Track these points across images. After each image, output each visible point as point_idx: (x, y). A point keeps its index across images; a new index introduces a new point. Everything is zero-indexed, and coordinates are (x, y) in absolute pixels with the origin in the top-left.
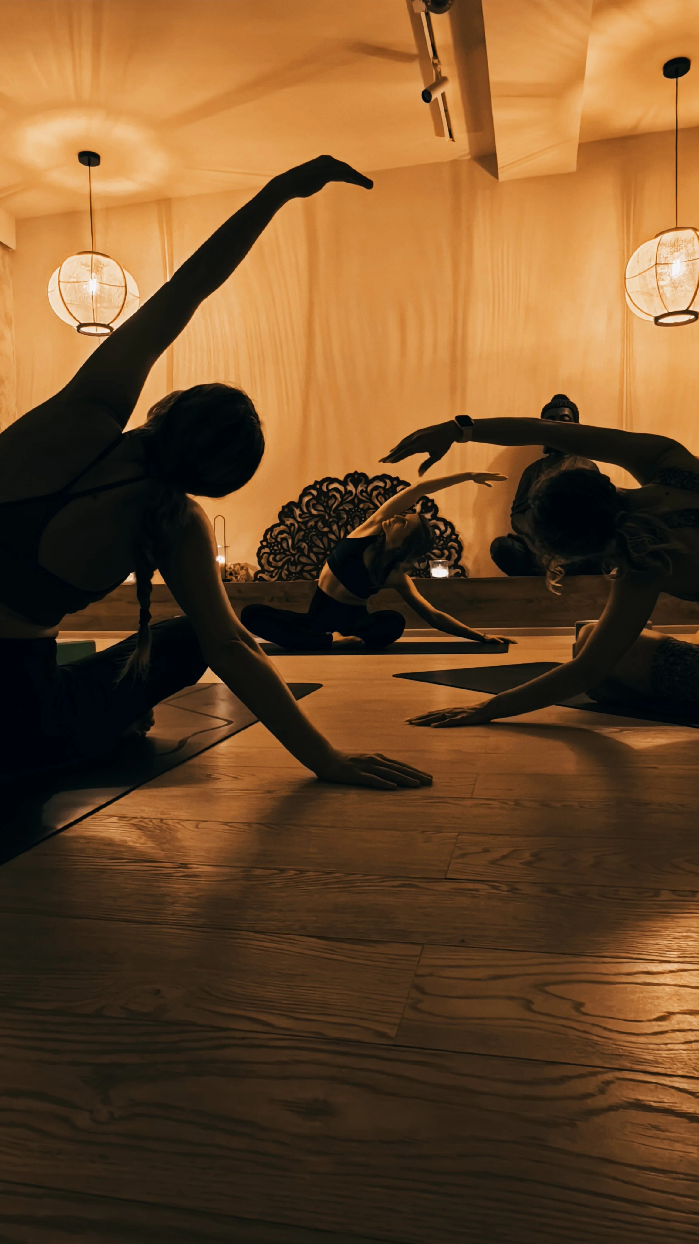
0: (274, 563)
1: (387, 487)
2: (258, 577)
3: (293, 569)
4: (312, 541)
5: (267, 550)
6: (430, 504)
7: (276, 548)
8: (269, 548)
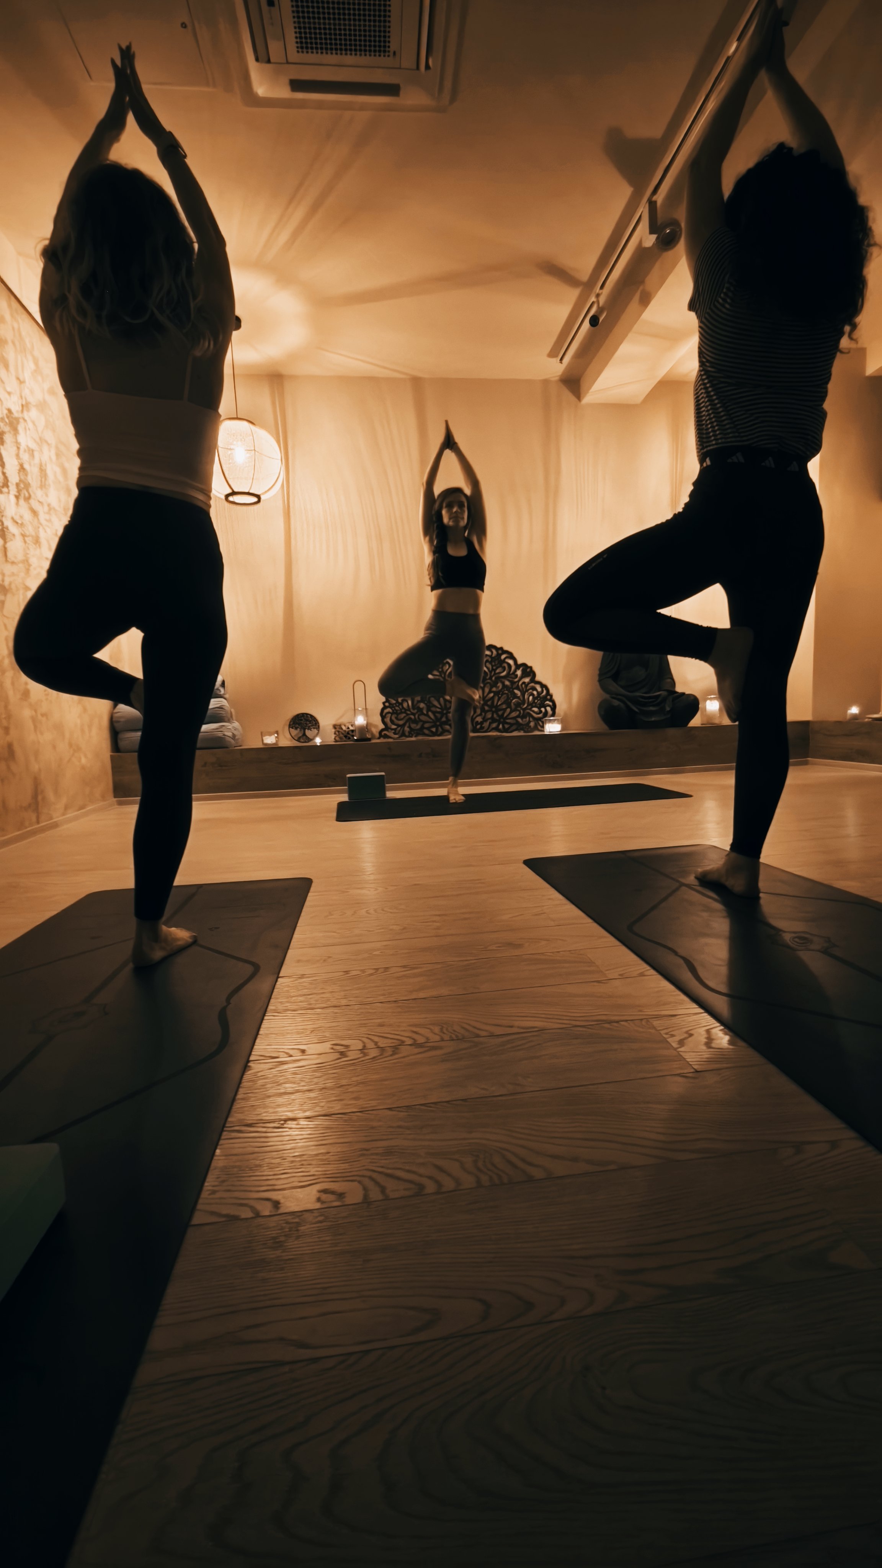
0: (396, 721)
1: (493, 656)
2: (383, 734)
3: (413, 726)
4: (429, 702)
5: (389, 710)
6: (528, 670)
7: (397, 708)
8: (391, 708)
